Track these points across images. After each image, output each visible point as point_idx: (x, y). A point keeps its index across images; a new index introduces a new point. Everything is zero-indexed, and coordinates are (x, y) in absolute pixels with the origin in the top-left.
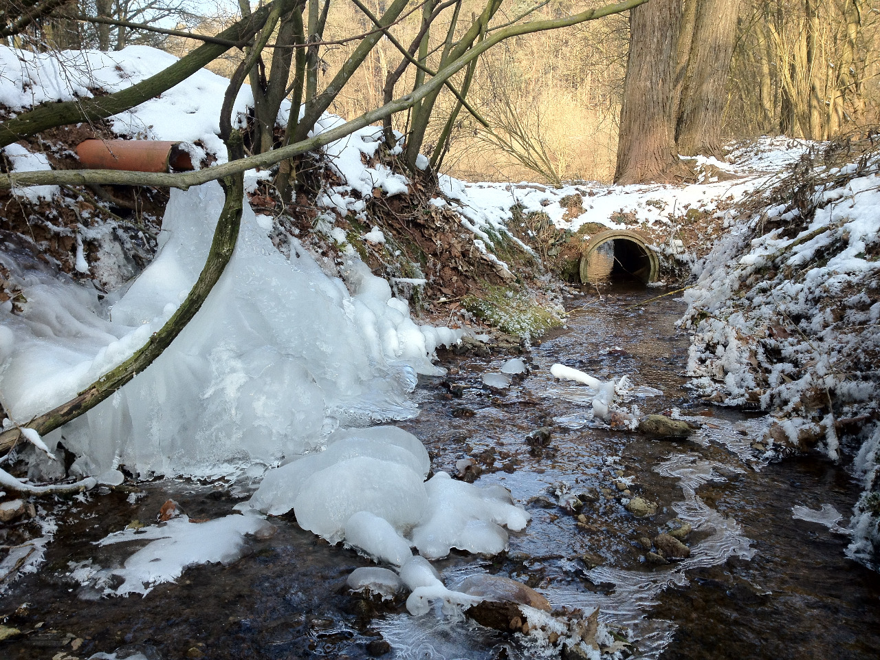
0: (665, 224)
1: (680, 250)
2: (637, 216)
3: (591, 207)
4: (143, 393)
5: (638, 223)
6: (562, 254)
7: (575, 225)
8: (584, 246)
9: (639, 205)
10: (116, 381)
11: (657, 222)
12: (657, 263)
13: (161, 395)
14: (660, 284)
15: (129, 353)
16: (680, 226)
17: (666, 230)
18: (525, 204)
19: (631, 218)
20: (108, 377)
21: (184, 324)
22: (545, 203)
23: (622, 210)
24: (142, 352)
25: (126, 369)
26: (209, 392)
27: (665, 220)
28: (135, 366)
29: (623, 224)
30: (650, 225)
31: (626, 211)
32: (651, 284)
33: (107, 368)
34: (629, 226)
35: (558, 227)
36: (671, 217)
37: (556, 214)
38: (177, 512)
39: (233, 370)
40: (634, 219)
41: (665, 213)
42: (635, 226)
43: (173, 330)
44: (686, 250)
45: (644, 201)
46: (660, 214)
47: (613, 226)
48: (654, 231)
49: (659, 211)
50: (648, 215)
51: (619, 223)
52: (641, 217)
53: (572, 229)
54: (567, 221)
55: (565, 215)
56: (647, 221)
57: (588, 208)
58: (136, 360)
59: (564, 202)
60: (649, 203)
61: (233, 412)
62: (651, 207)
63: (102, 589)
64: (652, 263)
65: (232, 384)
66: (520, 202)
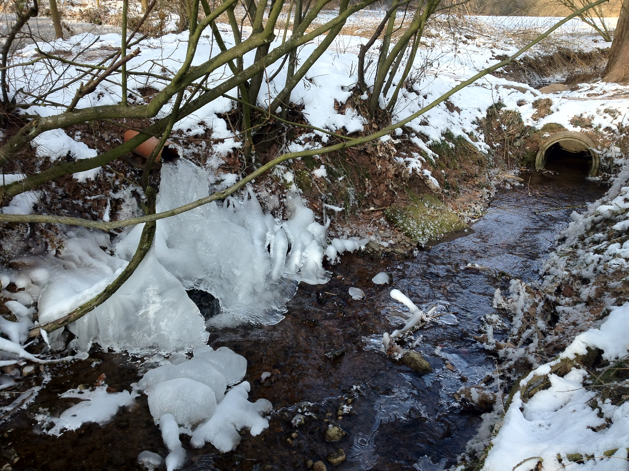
0: (613, 131)
1: (618, 155)
2: (593, 122)
3: (558, 110)
4: (103, 313)
5: (591, 127)
6: (525, 145)
7: (540, 125)
8: (542, 142)
9: (598, 111)
10: (86, 309)
11: (608, 129)
12: (598, 162)
13: (112, 315)
14: (597, 178)
15: (95, 295)
16: (624, 135)
17: (612, 136)
18: (505, 103)
19: (587, 123)
20: (81, 307)
21: (122, 283)
22: (520, 103)
23: (581, 115)
24: (99, 296)
25: (91, 305)
26: (141, 312)
27: (614, 128)
28: (96, 303)
29: (579, 127)
30: (601, 130)
31: (585, 116)
32: (590, 178)
33: (82, 303)
34: (584, 129)
35: (526, 124)
36: (620, 126)
37: (527, 114)
38: (103, 382)
39: (154, 302)
40: (589, 124)
41: (616, 122)
42: (588, 130)
43: (115, 287)
44: (624, 156)
45: (603, 108)
46: (611, 122)
47: (571, 128)
48: (603, 136)
49: (612, 119)
50: (603, 121)
51: (576, 126)
52: (595, 123)
53: (536, 127)
54: (535, 120)
55: (534, 115)
56: (600, 127)
57: (554, 111)
58: (96, 300)
59: (535, 104)
60: (606, 111)
61: (152, 325)
62: (607, 115)
63: (43, 429)
64: (594, 162)
65: (152, 310)
66: (501, 101)
